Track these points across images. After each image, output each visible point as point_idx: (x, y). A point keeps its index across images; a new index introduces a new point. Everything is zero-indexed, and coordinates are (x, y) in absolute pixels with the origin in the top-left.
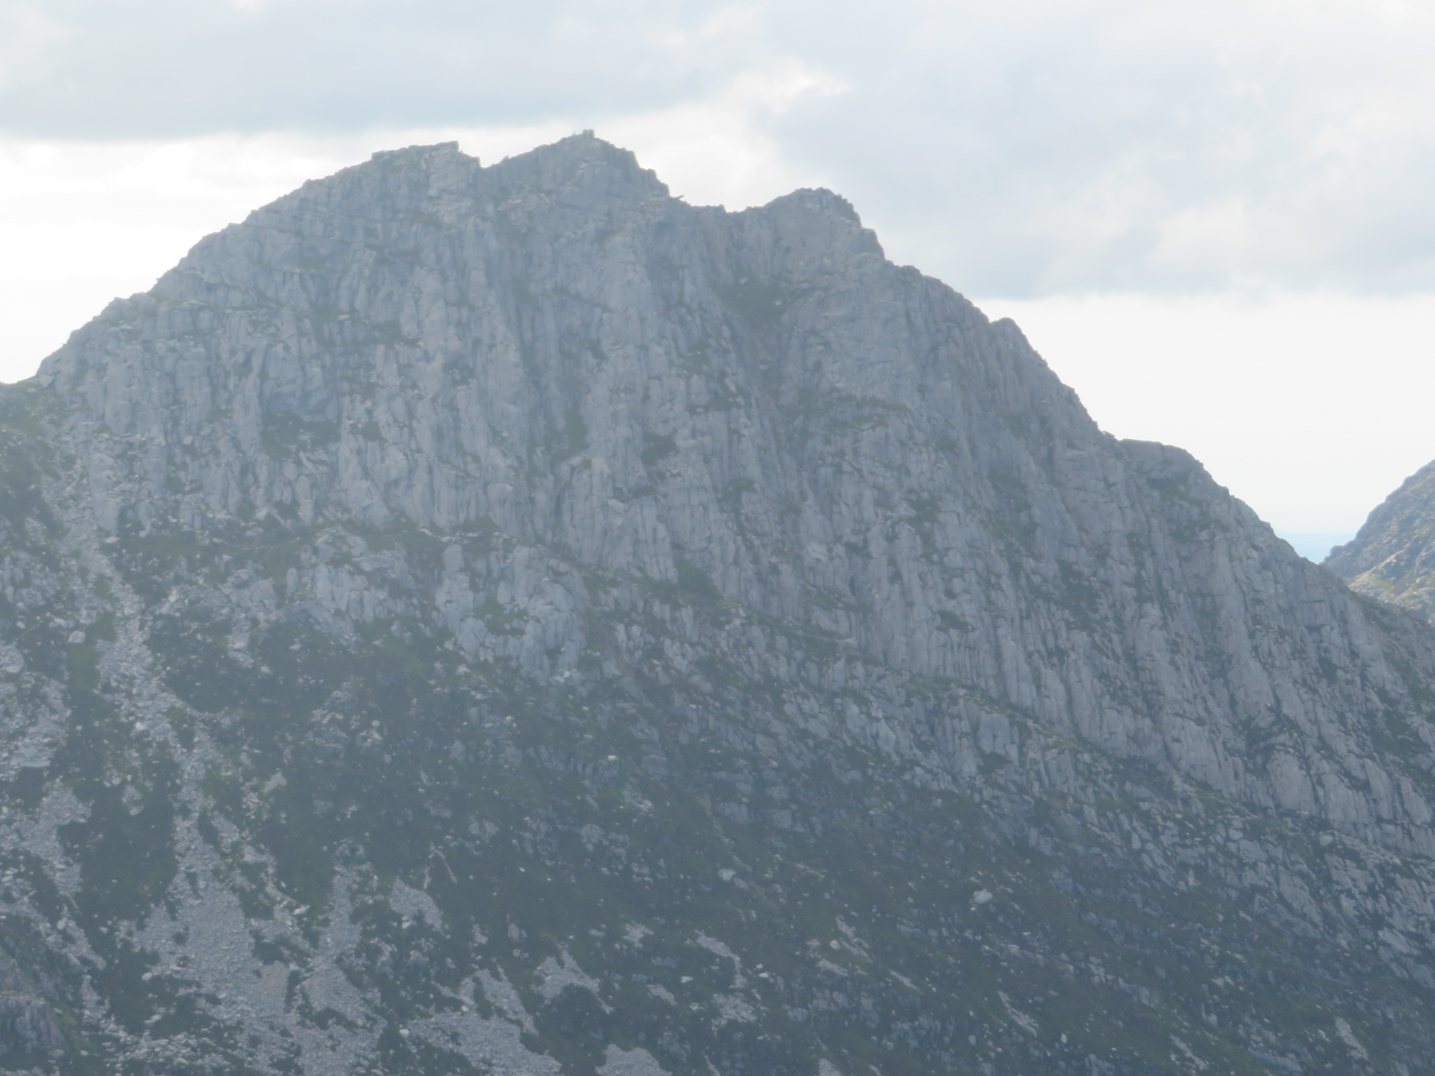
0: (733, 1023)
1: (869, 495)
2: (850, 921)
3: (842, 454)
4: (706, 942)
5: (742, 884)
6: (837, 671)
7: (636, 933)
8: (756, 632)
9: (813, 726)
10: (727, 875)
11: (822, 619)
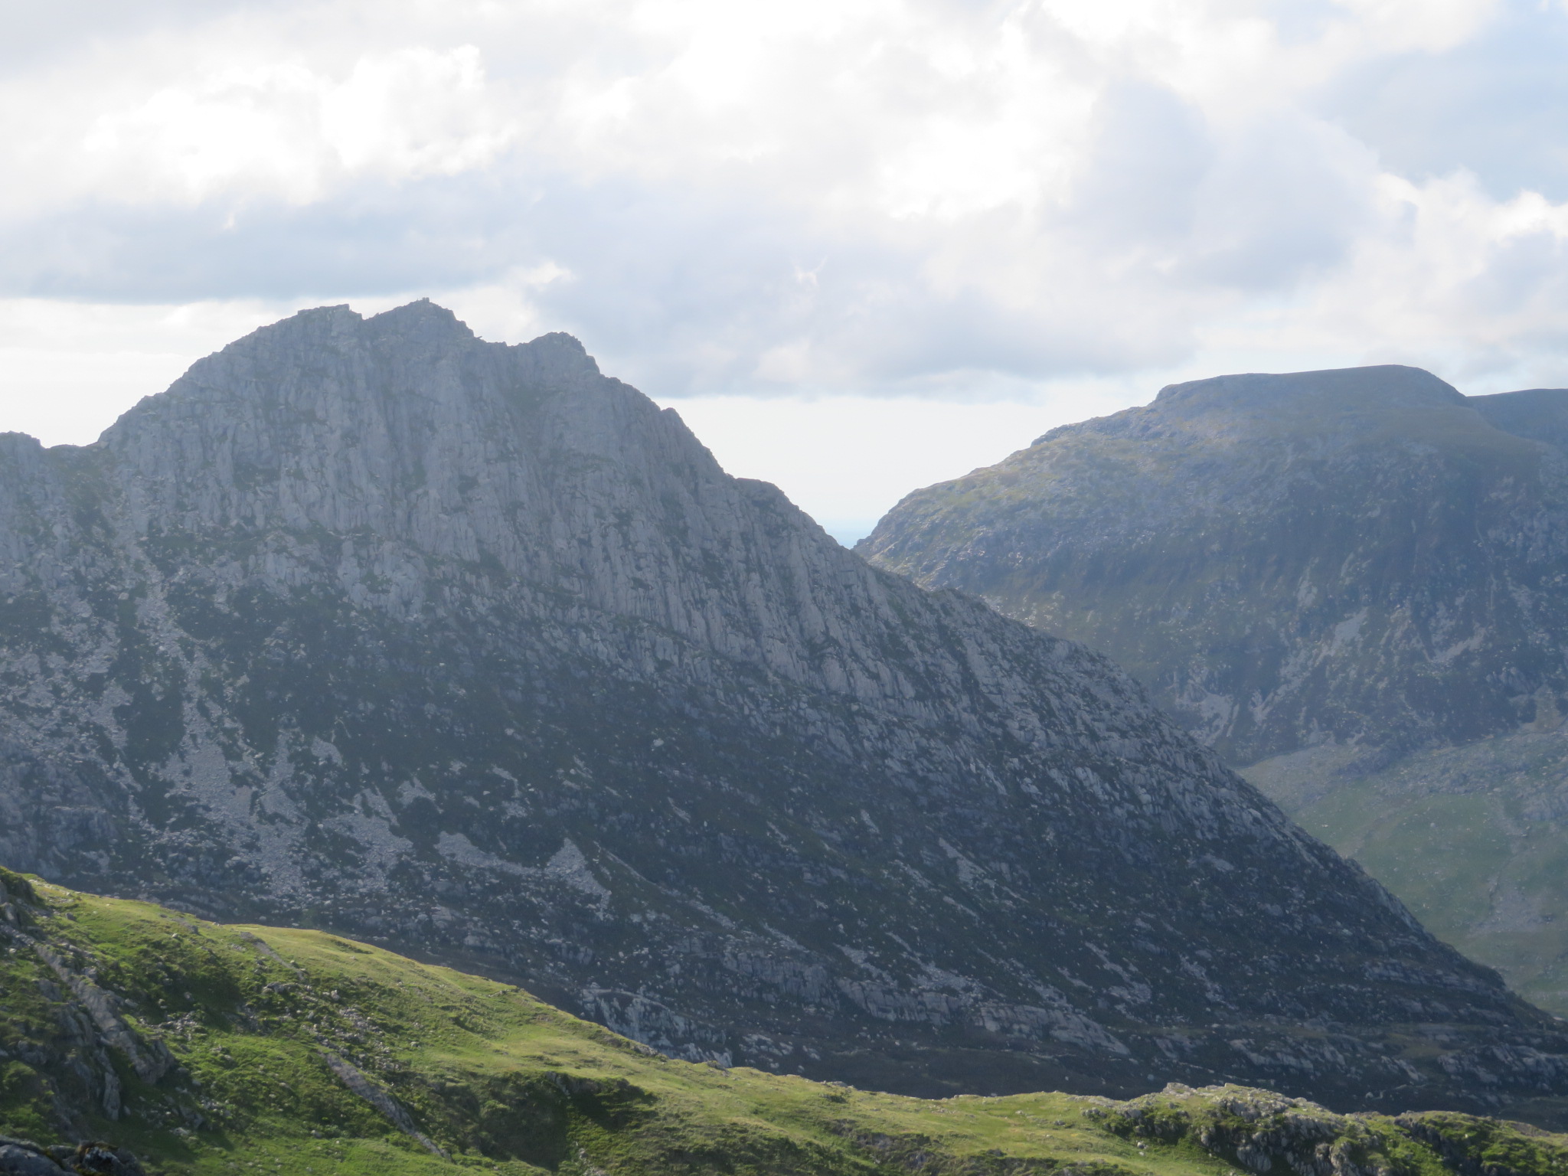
0: (513, 818)
1: (591, 511)
2: (582, 758)
3: (575, 487)
4: (498, 771)
5: (519, 737)
6: (574, 613)
7: (457, 766)
8: (526, 591)
9: (559, 645)
10: (510, 732)
11: (565, 583)
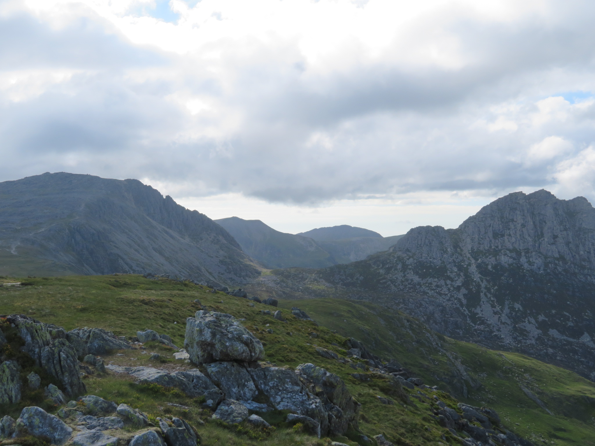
0: (570, 326)
1: (590, 244)
2: (589, 310)
3: (586, 237)
4: (565, 313)
5: (571, 304)
6: (586, 271)
7: (554, 312)
8: (572, 265)
9: (582, 280)
10: (568, 303)
11: (583, 263)
